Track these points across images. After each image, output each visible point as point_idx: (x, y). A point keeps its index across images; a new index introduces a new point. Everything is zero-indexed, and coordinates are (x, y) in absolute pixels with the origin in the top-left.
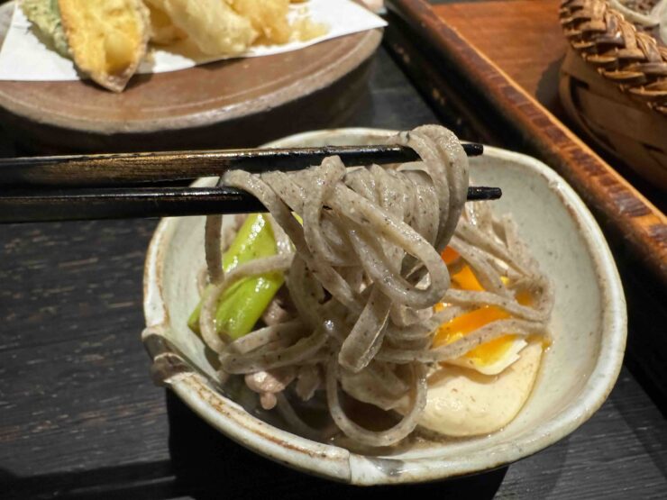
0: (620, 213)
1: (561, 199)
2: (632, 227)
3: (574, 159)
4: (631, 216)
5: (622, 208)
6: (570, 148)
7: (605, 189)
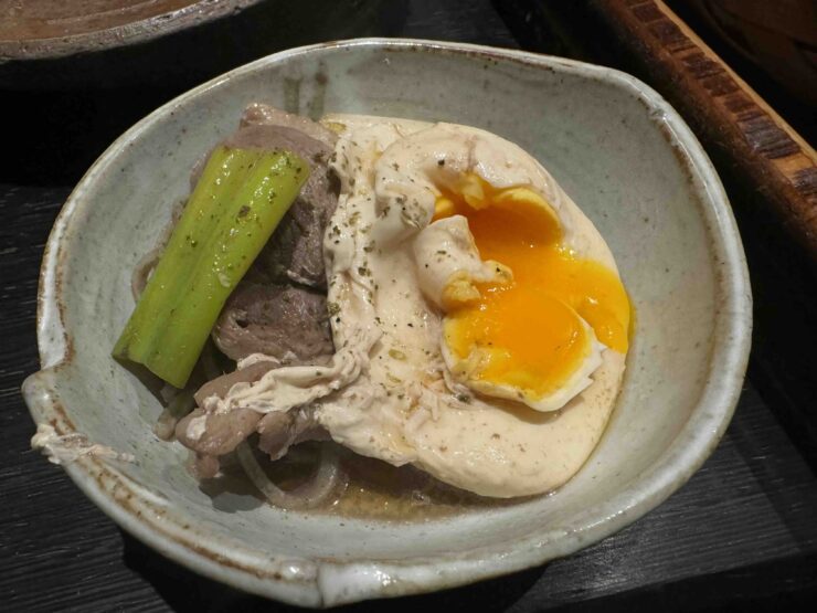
0: (753, 152)
1: (667, 136)
2: (770, 174)
3: (691, 70)
4: (770, 157)
5: (757, 145)
6: (685, 54)
7: (734, 116)
